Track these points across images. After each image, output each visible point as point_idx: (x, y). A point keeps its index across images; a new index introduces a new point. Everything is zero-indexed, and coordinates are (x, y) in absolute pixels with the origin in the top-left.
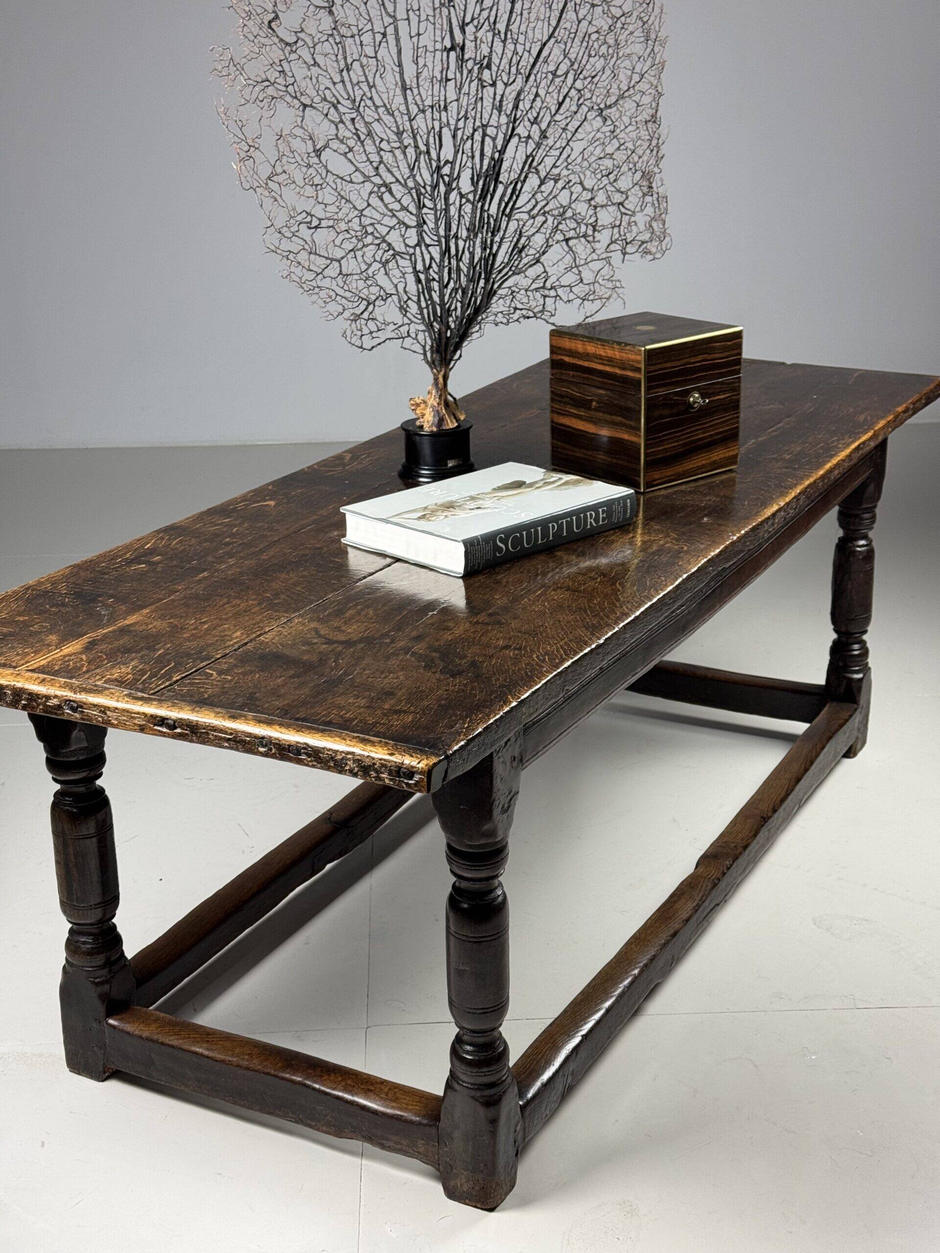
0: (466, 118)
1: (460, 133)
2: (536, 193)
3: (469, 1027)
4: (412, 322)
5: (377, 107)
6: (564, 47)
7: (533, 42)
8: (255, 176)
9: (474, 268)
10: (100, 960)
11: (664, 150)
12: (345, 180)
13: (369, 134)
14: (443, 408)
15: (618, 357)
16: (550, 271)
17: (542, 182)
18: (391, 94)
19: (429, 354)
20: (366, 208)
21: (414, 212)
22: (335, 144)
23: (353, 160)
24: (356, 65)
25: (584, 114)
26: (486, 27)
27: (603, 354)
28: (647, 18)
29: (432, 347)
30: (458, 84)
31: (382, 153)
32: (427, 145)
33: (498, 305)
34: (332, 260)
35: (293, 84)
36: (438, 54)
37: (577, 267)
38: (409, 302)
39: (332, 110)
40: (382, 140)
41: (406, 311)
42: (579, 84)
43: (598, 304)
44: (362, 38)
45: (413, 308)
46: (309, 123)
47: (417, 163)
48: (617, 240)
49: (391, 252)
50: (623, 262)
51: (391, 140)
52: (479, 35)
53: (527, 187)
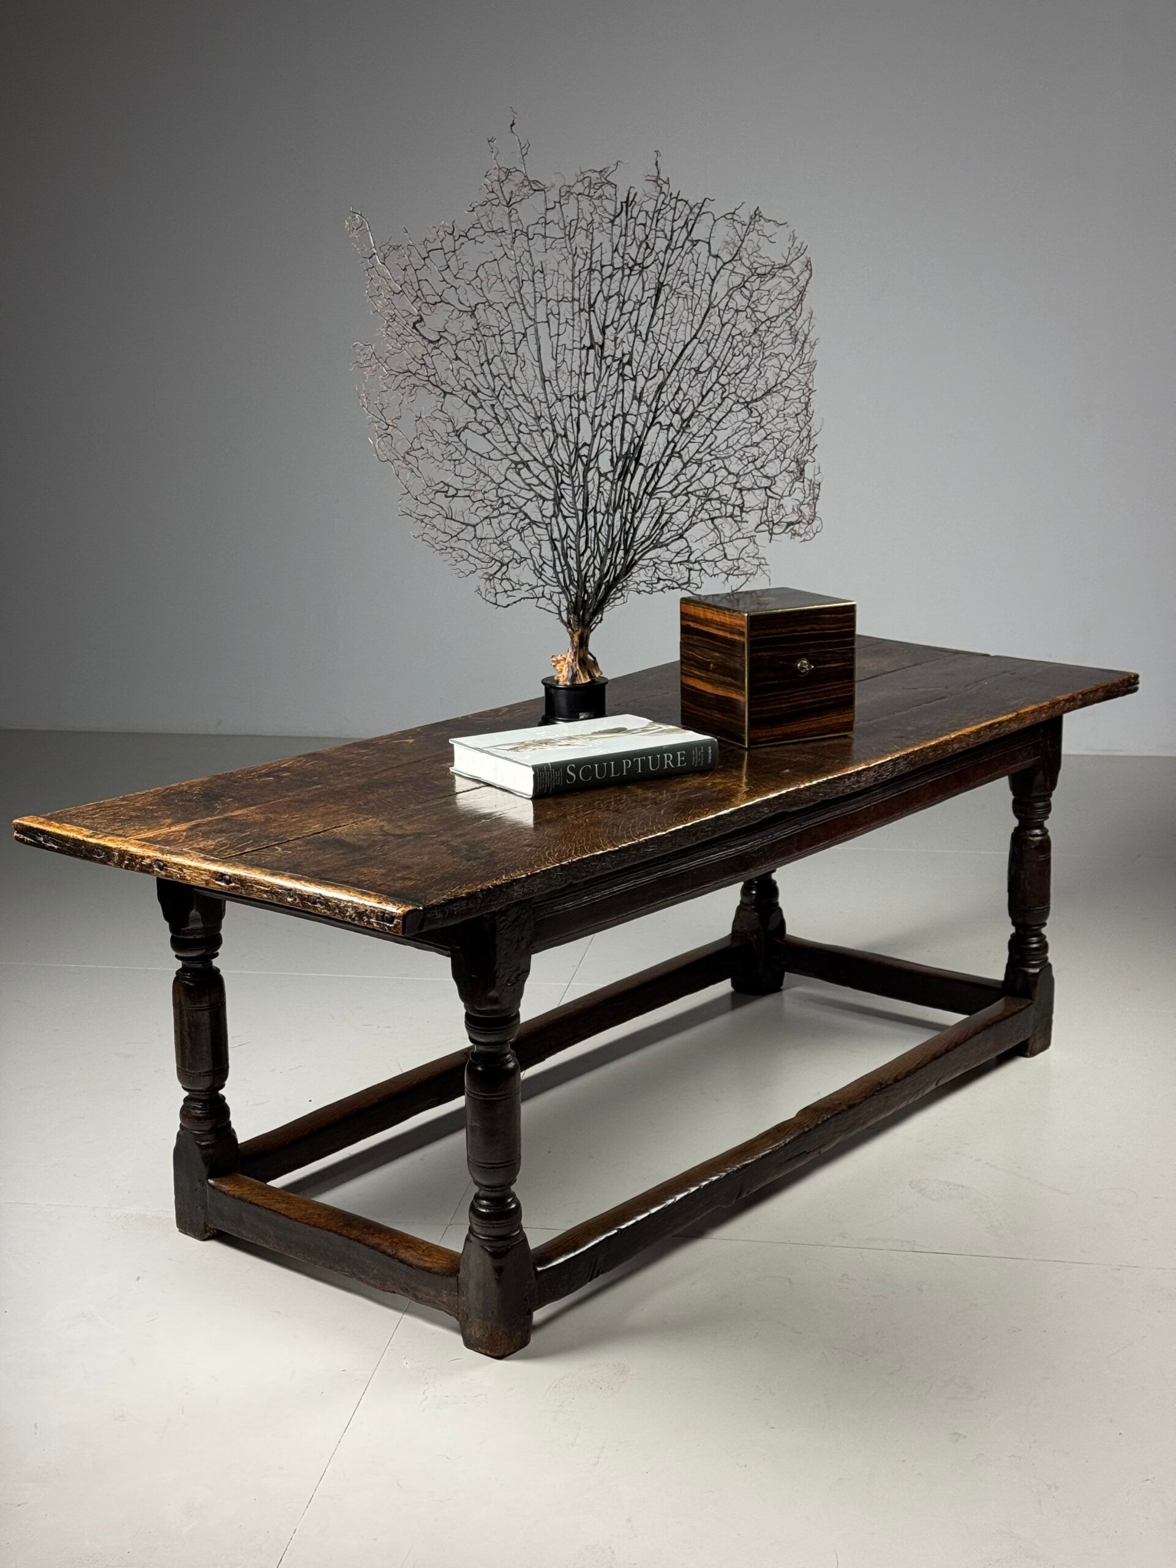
0: (604, 408)
1: (597, 420)
2: (678, 475)
3: (484, 1182)
4: (547, 584)
5: (516, 396)
6: (707, 347)
7: (675, 342)
8: (394, 451)
9: (613, 539)
10: (207, 1126)
11: (816, 440)
12: (484, 457)
13: (508, 418)
14: (577, 664)
15: (728, 622)
16: (694, 547)
17: (685, 466)
18: (531, 385)
19: (564, 615)
20: (503, 482)
21: (552, 486)
22: (474, 426)
23: (492, 440)
24: (497, 360)
25: (730, 406)
26: (627, 328)
27: (718, 620)
28: (794, 321)
29: (567, 609)
30: (597, 378)
31: (521, 435)
32: (565, 429)
33: (639, 575)
34: (467, 525)
35: (434, 375)
36: (576, 352)
37: (722, 543)
38: (545, 566)
39: (472, 397)
40: (521, 424)
41: (541, 574)
42: (723, 380)
43: (743, 578)
44: (502, 338)
45: (549, 572)
46: (448, 408)
47: (555, 445)
48: (765, 521)
49: (527, 521)
50: (770, 542)
51: (529, 424)
52: (620, 335)
53: (669, 469)
